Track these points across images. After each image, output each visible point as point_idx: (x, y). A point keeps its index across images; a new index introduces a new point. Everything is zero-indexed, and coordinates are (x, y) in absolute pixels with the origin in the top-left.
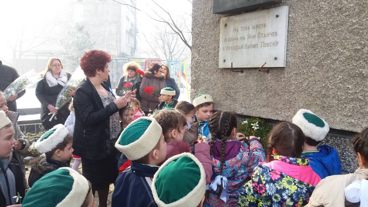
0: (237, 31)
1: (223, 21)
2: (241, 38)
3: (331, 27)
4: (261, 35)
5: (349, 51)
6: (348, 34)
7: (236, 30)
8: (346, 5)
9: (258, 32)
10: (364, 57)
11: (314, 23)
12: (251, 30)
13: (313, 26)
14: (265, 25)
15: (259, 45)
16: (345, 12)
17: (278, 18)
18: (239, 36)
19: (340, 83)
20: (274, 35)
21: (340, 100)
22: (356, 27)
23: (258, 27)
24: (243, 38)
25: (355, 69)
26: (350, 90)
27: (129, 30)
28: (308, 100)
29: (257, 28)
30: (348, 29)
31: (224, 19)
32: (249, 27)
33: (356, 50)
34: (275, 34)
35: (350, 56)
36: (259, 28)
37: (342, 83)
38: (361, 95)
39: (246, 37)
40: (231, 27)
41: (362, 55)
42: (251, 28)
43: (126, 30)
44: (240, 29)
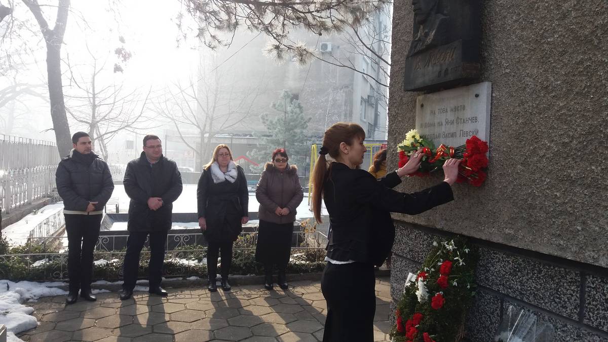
0: (435, 113)
1: (419, 100)
2: (438, 123)
3: (538, 111)
4: (460, 121)
5: (557, 144)
6: (555, 121)
7: (433, 113)
8: (552, 82)
9: (456, 117)
10: (572, 153)
11: (519, 106)
12: (449, 113)
13: (518, 110)
14: (464, 108)
15: (458, 134)
16: (552, 92)
17: (479, 98)
18: (436, 121)
19: (548, 188)
20: (474, 121)
21: (549, 213)
22: (564, 113)
23: (456, 109)
24: (440, 124)
25: (563, 170)
26: (558, 198)
27: (366, 97)
28: (514, 211)
29: (455, 111)
30: (555, 115)
31: (420, 98)
32: (447, 110)
33: (565, 145)
34: (474, 119)
35: (557, 151)
36: (458, 110)
37: (550, 189)
38: (570, 207)
39: (444, 123)
40: (428, 109)
41: (571, 150)
42: (449, 110)
43: (362, 98)
44: (437, 112)
